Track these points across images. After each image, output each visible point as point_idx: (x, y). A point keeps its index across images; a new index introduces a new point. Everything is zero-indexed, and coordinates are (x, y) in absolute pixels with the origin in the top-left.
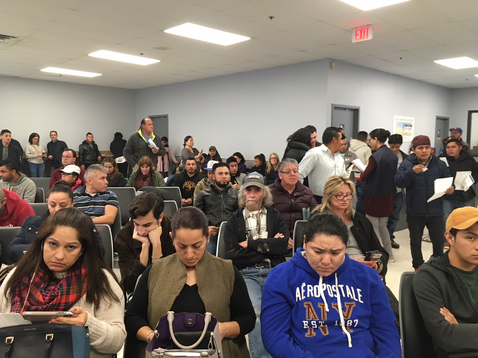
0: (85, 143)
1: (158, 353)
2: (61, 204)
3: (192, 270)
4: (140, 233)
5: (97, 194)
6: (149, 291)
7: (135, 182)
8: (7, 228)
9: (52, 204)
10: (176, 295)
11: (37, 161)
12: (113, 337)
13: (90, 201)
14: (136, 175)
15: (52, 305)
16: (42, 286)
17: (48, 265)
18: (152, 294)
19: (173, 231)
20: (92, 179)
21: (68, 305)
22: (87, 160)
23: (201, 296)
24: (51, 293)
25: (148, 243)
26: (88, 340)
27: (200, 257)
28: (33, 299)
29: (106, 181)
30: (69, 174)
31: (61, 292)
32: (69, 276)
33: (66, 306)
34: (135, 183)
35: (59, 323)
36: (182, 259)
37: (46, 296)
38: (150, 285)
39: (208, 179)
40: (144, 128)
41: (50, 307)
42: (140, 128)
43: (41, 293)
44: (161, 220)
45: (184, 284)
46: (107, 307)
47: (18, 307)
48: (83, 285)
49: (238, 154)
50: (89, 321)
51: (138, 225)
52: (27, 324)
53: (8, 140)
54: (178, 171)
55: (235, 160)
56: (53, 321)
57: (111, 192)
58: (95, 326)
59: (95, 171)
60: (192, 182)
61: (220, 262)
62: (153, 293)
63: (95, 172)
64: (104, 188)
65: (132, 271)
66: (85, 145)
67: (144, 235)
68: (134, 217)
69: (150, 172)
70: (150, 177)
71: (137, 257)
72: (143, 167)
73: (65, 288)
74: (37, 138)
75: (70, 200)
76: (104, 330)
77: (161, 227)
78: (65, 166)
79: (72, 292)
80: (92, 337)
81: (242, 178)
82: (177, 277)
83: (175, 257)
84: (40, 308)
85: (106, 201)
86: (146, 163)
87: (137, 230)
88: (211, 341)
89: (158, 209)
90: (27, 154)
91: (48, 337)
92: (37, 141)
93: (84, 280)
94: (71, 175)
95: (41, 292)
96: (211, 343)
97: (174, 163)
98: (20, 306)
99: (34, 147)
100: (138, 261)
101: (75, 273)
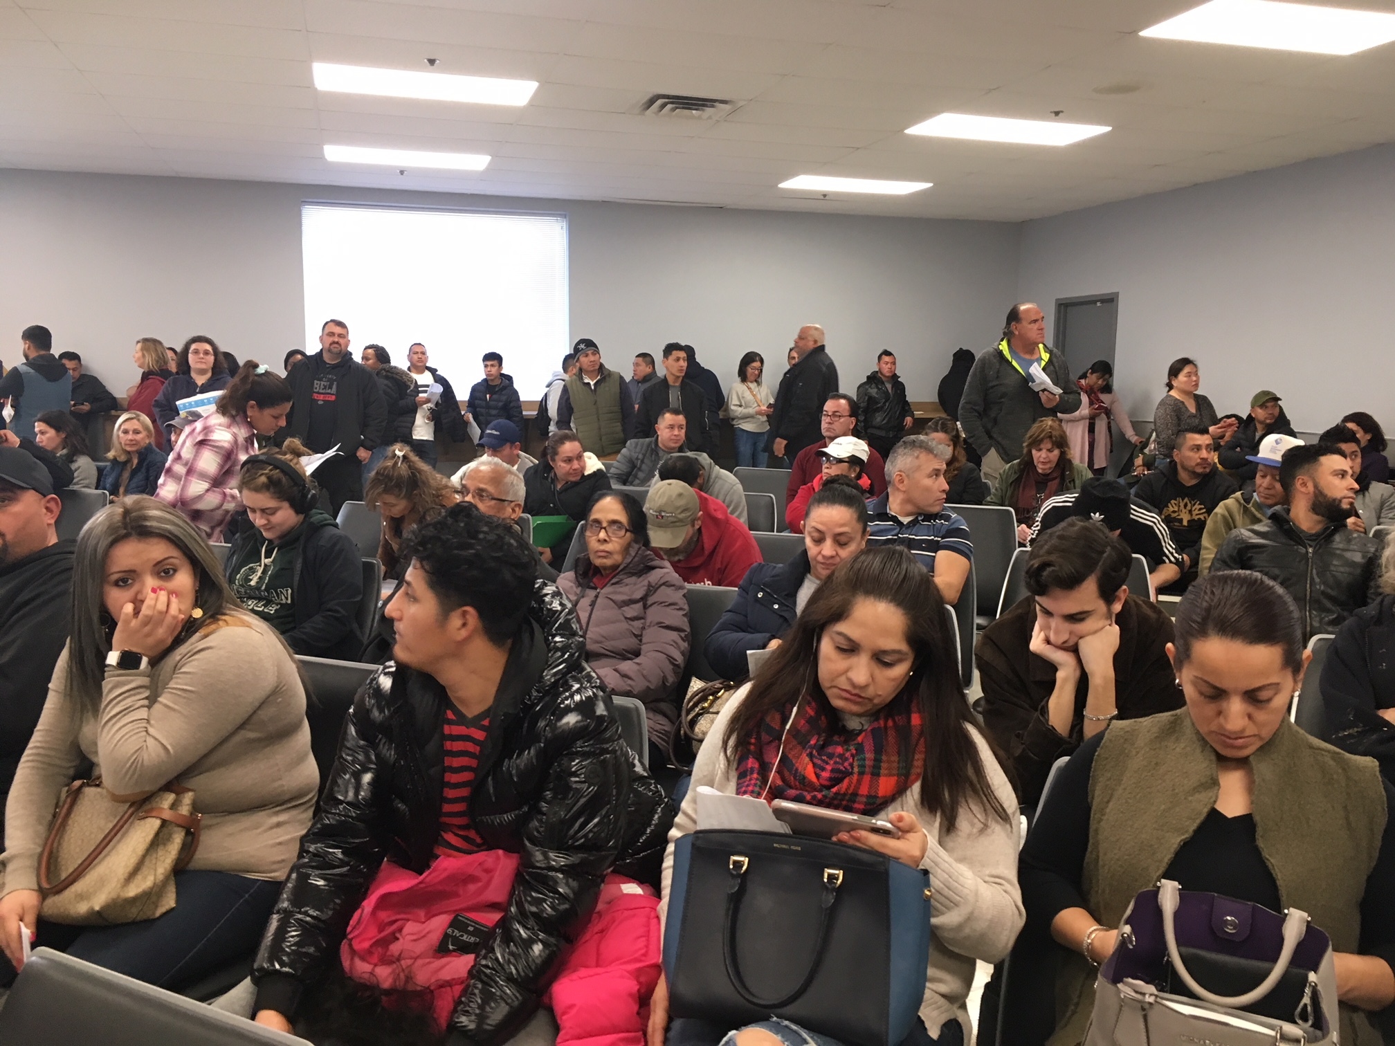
0: (873, 379)
1: (1136, 992)
2: (838, 538)
3: (1236, 769)
4: (1052, 638)
5: (917, 518)
6: (1094, 808)
7: (1013, 493)
8: (699, 586)
9: (816, 535)
10: (1183, 837)
11: (755, 425)
12: (989, 917)
13: (897, 535)
14: (1015, 473)
15: (836, 794)
16: (812, 742)
17: (829, 693)
18: (1100, 821)
19: (1180, 642)
20: (908, 476)
21: (874, 803)
22: (875, 427)
23: (1265, 854)
24: (836, 763)
25: (1075, 670)
26: (927, 907)
27: (1266, 733)
28: (790, 771)
29: (943, 484)
30: (840, 461)
31: (859, 766)
32: (879, 728)
33: (870, 804)
34: (1012, 496)
35: (858, 844)
36: (1203, 730)
37: (823, 769)
38: (1097, 793)
39: (1255, 494)
40: (1017, 333)
41: (833, 799)
42: (1005, 334)
43: (811, 760)
44: (1117, 607)
45: (1209, 807)
46: (975, 830)
47: (755, 785)
48: (913, 757)
49: (1362, 419)
50: (931, 856)
51: (1048, 613)
52: (782, 831)
53: (681, 371)
54: (1141, 468)
55: (1352, 437)
56: (844, 836)
57: (953, 516)
58: (946, 876)
59: (916, 455)
60: (1193, 502)
61: (1333, 759)
62: (1105, 818)
63: (917, 457)
64: (938, 502)
65: (1022, 744)
66: (873, 386)
67: (1066, 645)
68: (1042, 590)
69: (1058, 464)
70: (1057, 481)
71: (1040, 707)
72: (1040, 450)
73: (869, 755)
74: (757, 364)
75: (859, 527)
76: (968, 892)
77: (1116, 629)
78: (827, 440)
79: (886, 772)
80: (936, 903)
81: (1378, 497)
82: (1186, 782)
83: (1179, 722)
84: (808, 797)
85: (939, 539)
86: (1051, 437)
87: (1046, 628)
88: (1306, 1000)
89: (1113, 574)
90: (733, 408)
91: (831, 877)
92: (757, 372)
93: (917, 745)
94: (846, 464)
95: (811, 756)
96: (1305, 1005)
97: (1129, 442)
98: (759, 783)
99: (749, 388)
100: (1041, 718)
101: (894, 721)
